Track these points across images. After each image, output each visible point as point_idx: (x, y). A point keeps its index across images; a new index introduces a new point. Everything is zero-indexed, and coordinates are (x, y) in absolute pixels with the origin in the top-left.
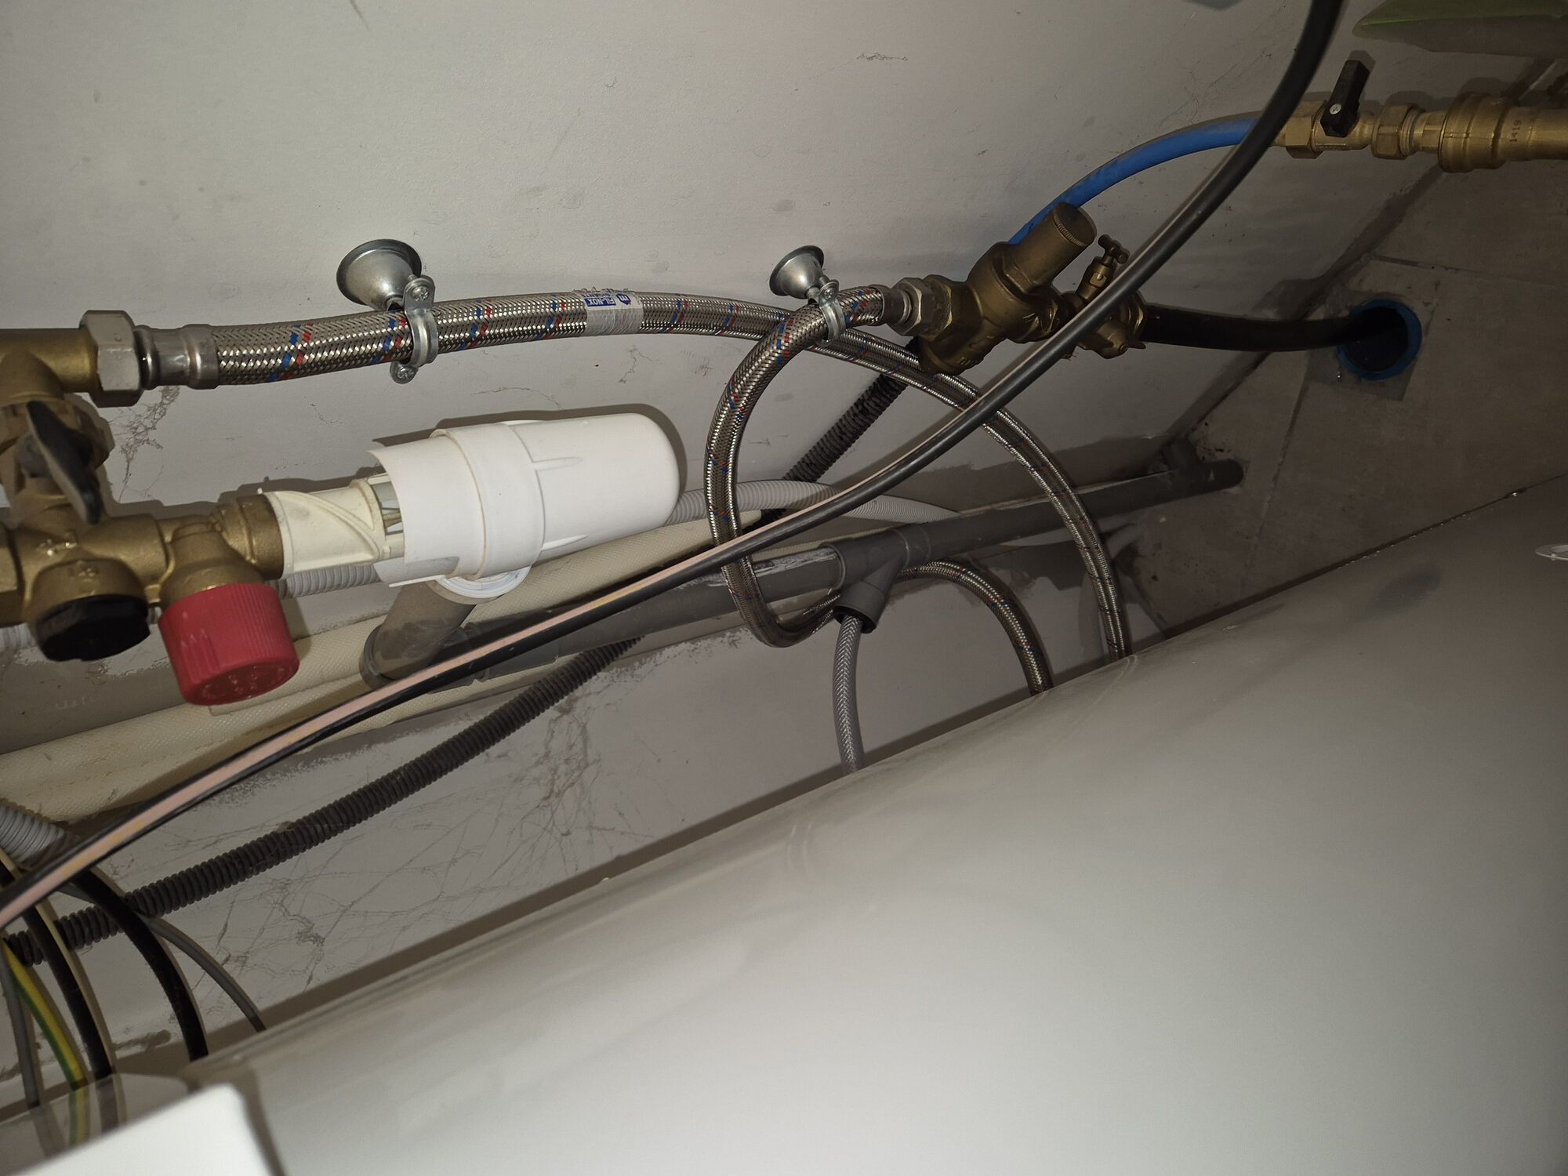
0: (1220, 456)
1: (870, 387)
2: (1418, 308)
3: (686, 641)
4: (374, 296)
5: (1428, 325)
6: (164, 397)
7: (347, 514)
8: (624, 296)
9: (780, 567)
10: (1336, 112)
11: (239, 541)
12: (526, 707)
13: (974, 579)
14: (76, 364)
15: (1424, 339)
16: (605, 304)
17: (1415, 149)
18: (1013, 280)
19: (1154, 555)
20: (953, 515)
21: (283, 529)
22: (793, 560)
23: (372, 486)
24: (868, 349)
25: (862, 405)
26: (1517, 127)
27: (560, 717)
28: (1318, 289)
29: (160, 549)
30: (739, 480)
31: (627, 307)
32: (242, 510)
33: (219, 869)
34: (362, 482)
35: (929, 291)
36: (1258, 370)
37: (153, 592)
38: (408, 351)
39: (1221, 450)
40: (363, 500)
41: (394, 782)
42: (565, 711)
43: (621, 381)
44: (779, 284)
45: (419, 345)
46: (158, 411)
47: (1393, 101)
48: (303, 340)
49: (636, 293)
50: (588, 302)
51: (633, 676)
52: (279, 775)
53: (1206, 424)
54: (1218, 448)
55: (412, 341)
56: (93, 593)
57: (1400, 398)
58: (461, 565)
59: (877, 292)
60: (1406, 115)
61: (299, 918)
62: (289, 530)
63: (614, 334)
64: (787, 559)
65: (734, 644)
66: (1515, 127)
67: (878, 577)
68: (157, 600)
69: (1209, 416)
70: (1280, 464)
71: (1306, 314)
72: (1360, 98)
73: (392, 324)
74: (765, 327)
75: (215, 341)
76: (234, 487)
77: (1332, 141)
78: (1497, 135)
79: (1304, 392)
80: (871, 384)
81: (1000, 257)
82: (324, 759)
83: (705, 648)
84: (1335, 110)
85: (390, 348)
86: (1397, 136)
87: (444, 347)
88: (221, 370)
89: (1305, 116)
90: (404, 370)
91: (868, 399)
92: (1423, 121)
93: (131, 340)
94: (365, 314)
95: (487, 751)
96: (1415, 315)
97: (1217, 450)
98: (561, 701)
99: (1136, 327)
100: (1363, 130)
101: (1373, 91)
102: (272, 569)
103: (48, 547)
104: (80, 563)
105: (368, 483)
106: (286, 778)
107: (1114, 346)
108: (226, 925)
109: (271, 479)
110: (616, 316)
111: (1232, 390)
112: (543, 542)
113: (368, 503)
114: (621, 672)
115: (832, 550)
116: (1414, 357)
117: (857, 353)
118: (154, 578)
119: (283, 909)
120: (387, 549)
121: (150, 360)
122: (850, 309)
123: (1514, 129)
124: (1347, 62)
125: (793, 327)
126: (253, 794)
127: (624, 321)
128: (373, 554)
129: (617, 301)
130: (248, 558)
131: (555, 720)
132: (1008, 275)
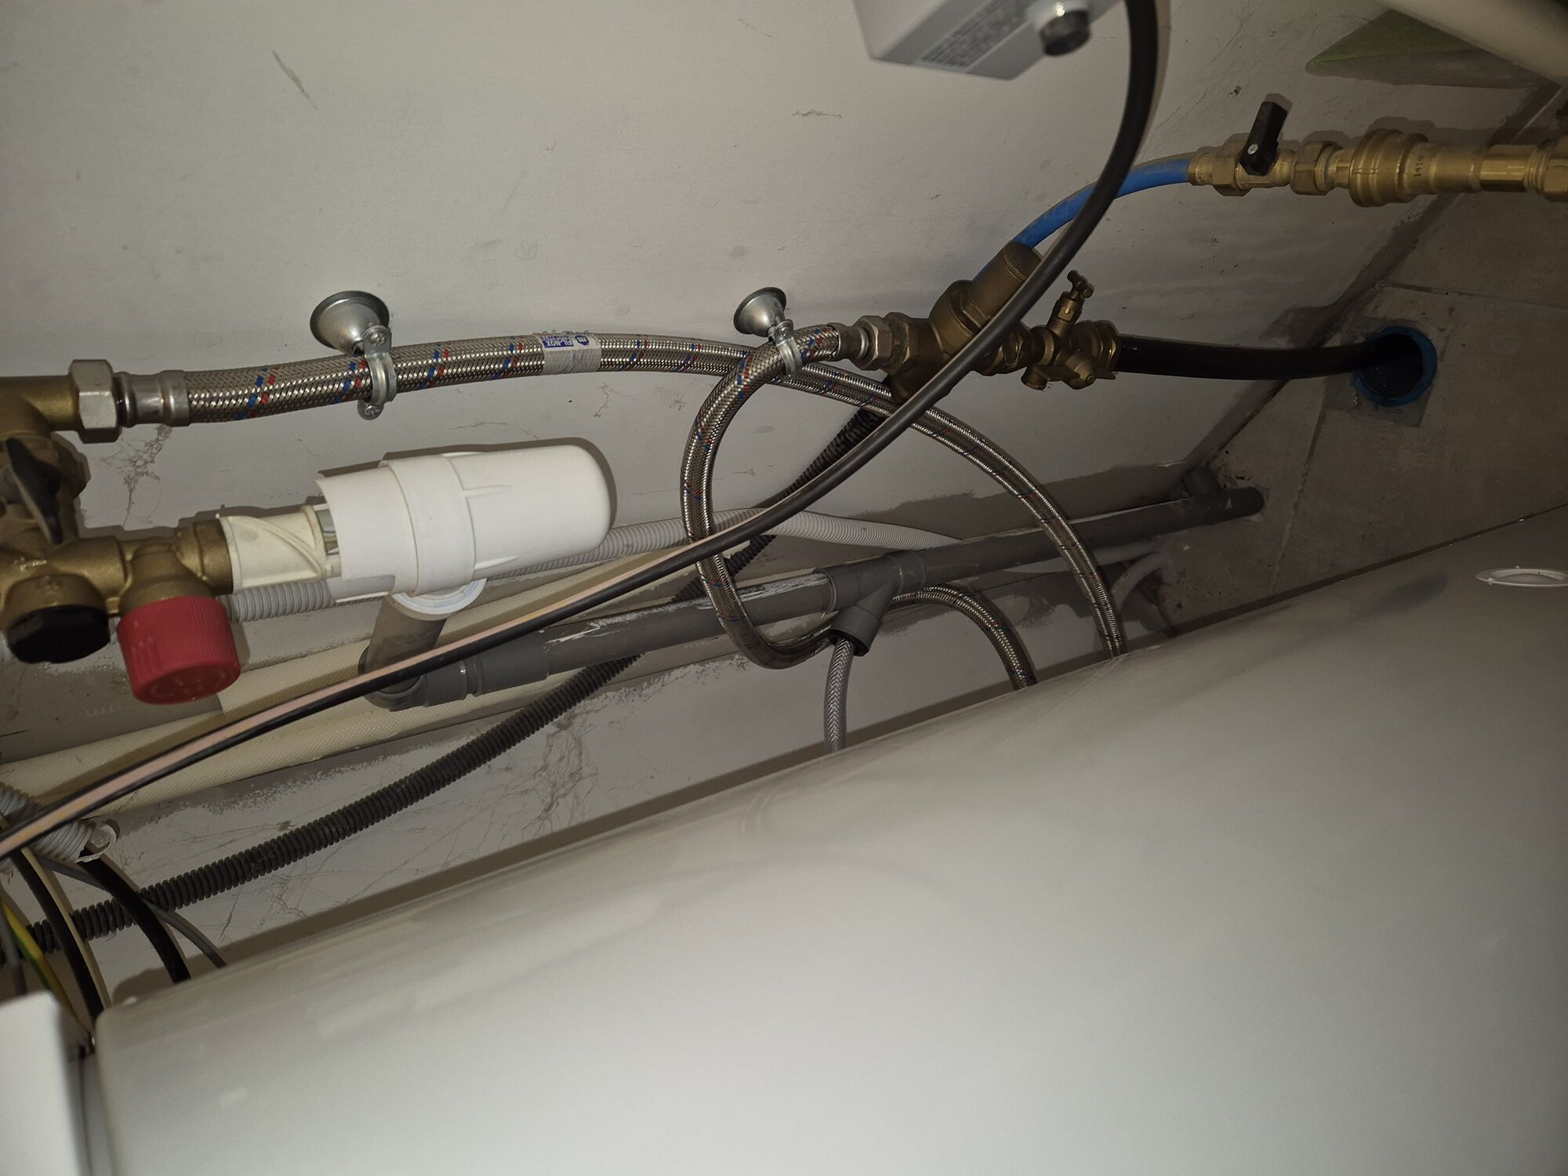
0: (1242, 484)
1: (852, 419)
2: (1434, 335)
3: (694, 663)
4: (343, 341)
5: (1443, 353)
6: (159, 434)
7: (291, 536)
8: (583, 337)
9: (771, 591)
10: (1253, 152)
11: (191, 561)
12: (526, 722)
13: (969, 604)
14: (60, 406)
15: (1440, 365)
16: (563, 345)
17: (1331, 185)
18: (969, 316)
19: (1178, 582)
20: (956, 541)
21: (232, 549)
22: (784, 585)
23: (316, 512)
24: (836, 383)
25: (844, 436)
26: (1420, 162)
27: (558, 732)
28: (1333, 316)
29: (119, 566)
30: (715, 509)
31: (585, 347)
32: (196, 533)
33: (234, 865)
34: (308, 509)
35: (887, 328)
36: (1277, 397)
37: (113, 603)
38: (368, 391)
39: (1242, 478)
40: (306, 524)
41: (398, 791)
42: (562, 727)
43: (596, 415)
44: (742, 323)
45: (378, 385)
46: (155, 446)
47: (1309, 141)
48: (268, 382)
49: (595, 334)
50: (545, 344)
51: (640, 696)
52: (299, 782)
53: (1227, 452)
54: (1239, 476)
55: (371, 381)
56: (55, 604)
57: (1418, 425)
58: (397, 583)
59: (834, 329)
60: (1319, 155)
61: (296, 912)
62: (237, 549)
63: (573, 372)
64: (778, 584)
65: (743, 667)
66: (1418, 162)
67: (873, 602)
68: (116, 611)
69: (1229, 444)
70: (1301, 492)
71: (1323, 341)
72: (1279, 137)
73: (352, 367)
74: (728, 366)
75: (187, 384)
76: (192, 514)
77: (1255, 179)
78: (1402, 170)
79: (1322, 419)
80: (852, 416)
81: (958, 295)
82: (342, 769)
83: (713, 669)
84: (1253, 150)
85: (351, 387)
86: (1312, 174)
87: (404, 387)
88: (192, 409)
89: (1228, 156)
90: (370, 407)
91: (850, 431)
92: (1336, 157)
93: (110, 383)
94: (334, 358)
95: (488, 763)
96: (1429, 341)
97: (1238, 478)
98: (559, 717)
99: (1110, 358)
100: (1281, 168)
101: (1290, 132)
102: (223, 585)
103: (21, 563)
104: (47, 577)
105: (313, 509)
106: (305, 786)
107: (1081, 377)
108: (231, 916)
109: (226, 506)
110: (574, 356)
111: (1251, 417)
112: (475, 563)
113: (311, 526)
114: (629, 692)
115: (824, 575)
116: (1430, 383)
117: (827, 387)
118: (114, 592)
119: (281, 903)
120: (328, 567)
121: (127, 402)
122: (806, 347)
123: (1417, 164)
124: (1264, 104)
125: (752, 364)
126: (274, 799)
127: (581, 360)
128: (316, 572)
129: (575, 342)
130: (199, 574)
131: (553, 735)
132: (964, 312)
